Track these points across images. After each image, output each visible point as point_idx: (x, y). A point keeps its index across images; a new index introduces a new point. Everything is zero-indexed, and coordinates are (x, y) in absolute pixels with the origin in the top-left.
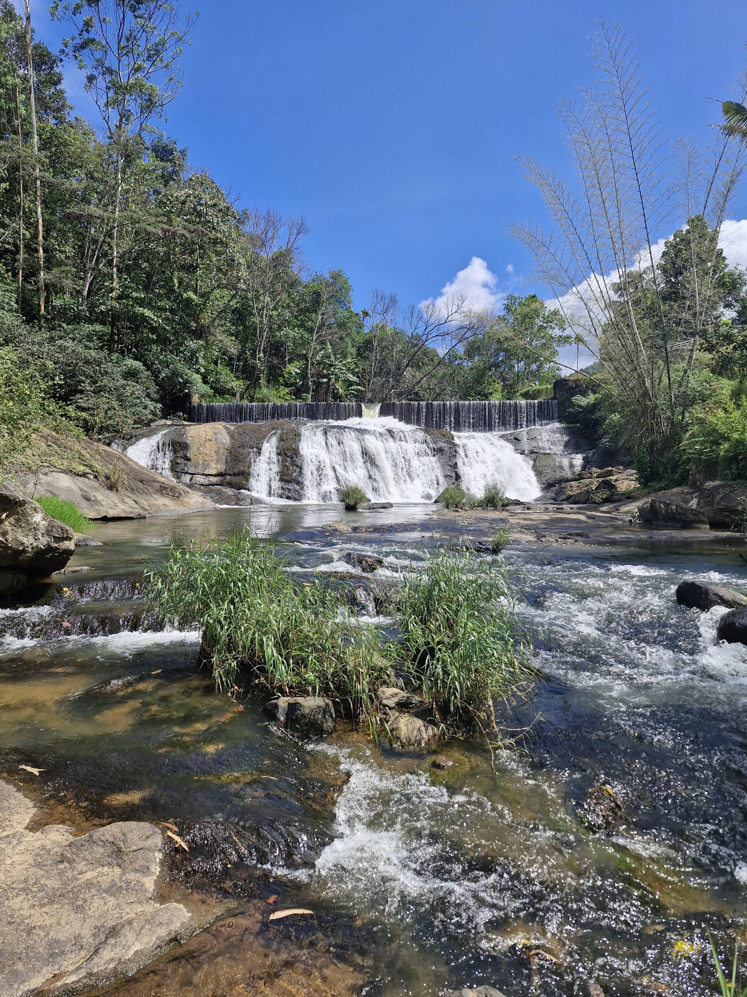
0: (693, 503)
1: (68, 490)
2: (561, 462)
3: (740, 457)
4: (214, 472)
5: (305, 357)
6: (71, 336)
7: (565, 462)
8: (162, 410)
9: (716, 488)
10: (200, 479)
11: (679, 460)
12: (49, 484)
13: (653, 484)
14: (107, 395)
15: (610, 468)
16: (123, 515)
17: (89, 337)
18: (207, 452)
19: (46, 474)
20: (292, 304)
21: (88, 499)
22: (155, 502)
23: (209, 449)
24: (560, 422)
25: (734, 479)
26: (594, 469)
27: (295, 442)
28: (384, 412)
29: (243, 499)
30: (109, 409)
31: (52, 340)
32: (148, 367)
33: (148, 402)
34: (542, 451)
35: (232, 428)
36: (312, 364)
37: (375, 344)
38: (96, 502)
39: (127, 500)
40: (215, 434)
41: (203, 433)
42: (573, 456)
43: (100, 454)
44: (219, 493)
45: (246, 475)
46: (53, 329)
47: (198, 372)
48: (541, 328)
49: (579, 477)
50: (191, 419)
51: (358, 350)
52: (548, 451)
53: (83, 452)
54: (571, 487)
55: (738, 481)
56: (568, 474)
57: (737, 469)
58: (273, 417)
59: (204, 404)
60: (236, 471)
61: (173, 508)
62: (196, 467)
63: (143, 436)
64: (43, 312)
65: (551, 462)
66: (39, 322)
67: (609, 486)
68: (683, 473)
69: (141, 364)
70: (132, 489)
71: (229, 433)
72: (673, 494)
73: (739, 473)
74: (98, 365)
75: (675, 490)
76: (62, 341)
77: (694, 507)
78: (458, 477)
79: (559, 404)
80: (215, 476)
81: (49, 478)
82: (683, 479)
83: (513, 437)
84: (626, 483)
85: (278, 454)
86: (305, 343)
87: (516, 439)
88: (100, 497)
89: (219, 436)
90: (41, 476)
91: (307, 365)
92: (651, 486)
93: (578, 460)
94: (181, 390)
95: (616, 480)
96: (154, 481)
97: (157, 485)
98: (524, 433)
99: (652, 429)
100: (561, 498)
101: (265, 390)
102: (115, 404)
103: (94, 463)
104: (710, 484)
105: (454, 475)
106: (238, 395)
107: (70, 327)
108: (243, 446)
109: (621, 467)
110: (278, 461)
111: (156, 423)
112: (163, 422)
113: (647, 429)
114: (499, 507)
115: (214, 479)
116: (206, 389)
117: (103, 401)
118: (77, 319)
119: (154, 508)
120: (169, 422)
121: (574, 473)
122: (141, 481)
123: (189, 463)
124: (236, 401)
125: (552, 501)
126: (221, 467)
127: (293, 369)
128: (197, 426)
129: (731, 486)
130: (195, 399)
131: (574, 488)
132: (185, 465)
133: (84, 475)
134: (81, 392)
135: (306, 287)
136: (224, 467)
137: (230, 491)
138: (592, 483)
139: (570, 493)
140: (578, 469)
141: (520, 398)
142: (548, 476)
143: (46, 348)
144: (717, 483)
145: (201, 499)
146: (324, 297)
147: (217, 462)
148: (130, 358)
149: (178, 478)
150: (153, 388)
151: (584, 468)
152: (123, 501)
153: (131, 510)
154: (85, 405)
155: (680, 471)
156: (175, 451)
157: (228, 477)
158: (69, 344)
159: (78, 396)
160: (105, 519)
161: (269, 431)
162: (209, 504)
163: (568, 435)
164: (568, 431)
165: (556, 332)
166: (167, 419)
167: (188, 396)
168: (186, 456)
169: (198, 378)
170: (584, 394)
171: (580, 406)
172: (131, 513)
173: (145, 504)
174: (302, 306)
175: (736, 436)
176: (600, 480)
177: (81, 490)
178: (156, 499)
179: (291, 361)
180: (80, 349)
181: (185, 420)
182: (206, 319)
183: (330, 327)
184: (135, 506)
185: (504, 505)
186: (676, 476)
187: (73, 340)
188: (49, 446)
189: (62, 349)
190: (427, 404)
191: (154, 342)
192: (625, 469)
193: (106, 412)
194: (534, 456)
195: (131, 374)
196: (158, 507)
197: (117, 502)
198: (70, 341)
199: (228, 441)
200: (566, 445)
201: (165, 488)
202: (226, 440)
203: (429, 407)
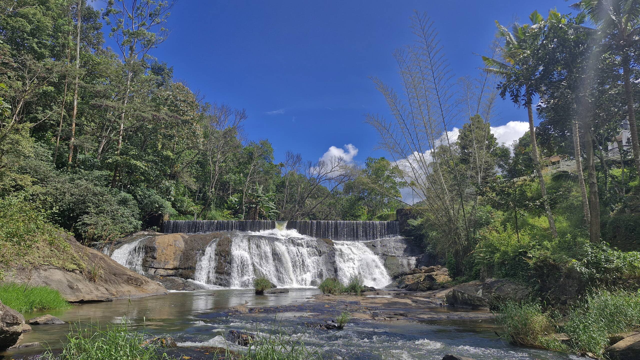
0: (480, 293)
1: (60, 282)
2: (402, 262)
3: (506, 262)
4: (171, 267)
5: (242, 191)
6: (86, 177)
7: (405, 262)
8: (142, 225)
9: (492, 283)
10: (161, 272)
11: (473, 263)
12: (46, 277)
13: (458, 278)
14: (105, 216)
15: (432, 267)
16: (96, 299)
17: (98, 178)
18: (168, 253)
19: (45, 270)
20: (234, 159)
21: (71, 288)
22: (122, 289)
23: (170, 251)
24: (401, 235)
25: (504, 277)
26: (423, 267)
27: (228, 247)
28: (289, 227)
29: (189, 286)
30: (105, 225)
31: (72, 180)
32: (135, 198)
33: (132, 219)
34: (390, 254)
35: (187, 237)
36: (246, 195)
37: (287, 184)
38: (78, 290)
39: (100, 288)
40: (175, 241)
41: (166, 240)
42: (410, 258)
43: (88, 256)
44: (173, 281)
45: (192, 269)
46: (76, 173)
47: (169, 200)
48: (388, 177)
49: (413, 272)
50: (162, 231)
51: (277, 187)
52: (393, 254)
53: (75, 255)
54: (408, 279)
55: (506, 278)
56: (407, 270)
57: (505, 270)
58: (217, 229)
59: (172, 221)
60: (186, 266)
61: (134, 293)
62: (159, 264)
63: (126, 242)
64: (70, 162)
65: (396, 262)
66: (67, 168)
67: (431, 278)
68: (476, 271)
69: (131, 195)
70: (106, 281)
71: (184, 241)
72: (470, 286)
73: (506, 273)
74: (102, 197)
75: (471, 283)
76: (79, 181)
77: (480, 295)
78: (336, 271)
79: (400, 224)
80: (172, 269)
81: (47, 273)
82: (476, 275)
83: (371, 244)
84: (442, 277)
85: (216, 255)
86: (241, 183)
87: (373, 246)
88: (80, 286)
89: (177, 242)
90: (42, 271)
91: (243, 196)
92: (457, 279)
93: (413, 260)
94: (156, 212)
95: (436, 275)
96: (124, 275)
97: (125, 277)
98: (379, 242)
99: (456, 242)
100: (402, 286)
101: (213, 212)
102: (109, 221)
103: (81, 263)
104: (488, 280)
105: (333, 269)
106: (196, 215)
107: (86, 172)
108: (192, 250)
109: (439, 266)
110: (216, 259)
111: (137, 234)
112: (142, 232)
113: (452, 242)
114: (359, 292)
115: (171, 272)
116: (173, 211)
117: (101, 220)
118: (92, 167)
119: (120, 294)
120: (146, 233)
121: (410, 269)
122: (115, 275)
123: (155, 261)
124: (194, 219)
125: (396, 289)
126: (176, 264)
127: (234, 199)
128: (165, 236)
129: (502, 281)
130: (166, 218)
131: (410, 280)
132: (152, 262)
133: (73, 271)
134: (88, 213)
135: (245, 149)
136: (178, 264)
137: (180, 280)
138: (421, 277)
139: (408, 283)
140: (413, 267)
141: (376, 219)
142: (394, 271)
143: (67, 185)
144: (493, 279)
145: (156, 287)
146: (256, 155)
147: (174, 260)
148: (124, 191)
149: (146, 271)
150: (137, 211)
151: (417, 266)
152: (97, 289)
153: (102, 295)
154: (89, 222)
155: (474, 270)
156: (146, 253)
157: (181, 270)
158: (83, 182)
159: (86, 216)
160: (82, 302)
161: (212, 239)
162: (162, 290)
163: (406, 244)
164: (406, 241)
165: (398, 180)
166: (145, 230)
167: (161, 216)
168: (153, 256)
169: (169, 204)
170: (415, 218)
171: (413, 226)
172: (102, 297)
173: (113, 291)
174: (241, 160)
175: (503, 248)
176: (426, 274)
177: (68, 281)
178: (123, 287)
179: (233, 193)
180: (91, 186)
181: (158, 231)
182: (178, 167)
183: (259, 173)
184: (106, 292)
185: (363, 291)
186: (472, 273)
187: (87, 180)
188: (52, 251)
189: (78, 186)
190: (317, 223)
191: (142, 181)
192: (442, 268)
193: (102, 227)
194: (385, 257)
195: (124, 202)
196: (123, 293)
197: (93, 289)
198: (85, 181)
199: (183, 246)
200: (405, 251)
201: (131, 279)
202: (182, 245)
203: (318, 224)
